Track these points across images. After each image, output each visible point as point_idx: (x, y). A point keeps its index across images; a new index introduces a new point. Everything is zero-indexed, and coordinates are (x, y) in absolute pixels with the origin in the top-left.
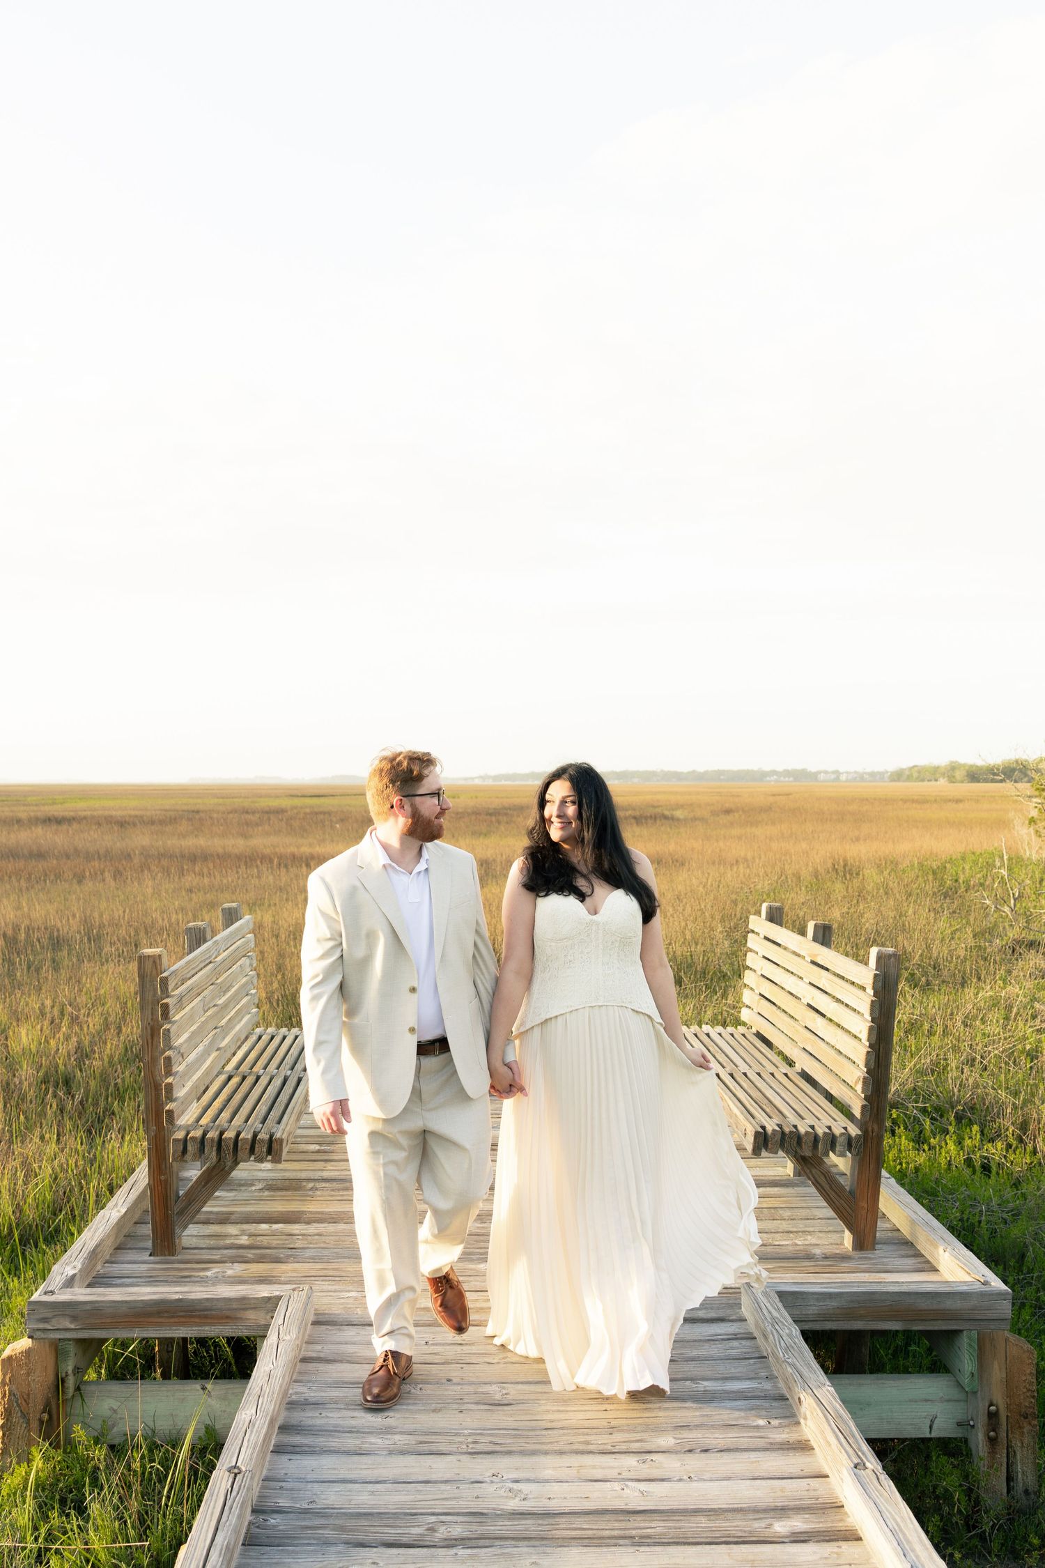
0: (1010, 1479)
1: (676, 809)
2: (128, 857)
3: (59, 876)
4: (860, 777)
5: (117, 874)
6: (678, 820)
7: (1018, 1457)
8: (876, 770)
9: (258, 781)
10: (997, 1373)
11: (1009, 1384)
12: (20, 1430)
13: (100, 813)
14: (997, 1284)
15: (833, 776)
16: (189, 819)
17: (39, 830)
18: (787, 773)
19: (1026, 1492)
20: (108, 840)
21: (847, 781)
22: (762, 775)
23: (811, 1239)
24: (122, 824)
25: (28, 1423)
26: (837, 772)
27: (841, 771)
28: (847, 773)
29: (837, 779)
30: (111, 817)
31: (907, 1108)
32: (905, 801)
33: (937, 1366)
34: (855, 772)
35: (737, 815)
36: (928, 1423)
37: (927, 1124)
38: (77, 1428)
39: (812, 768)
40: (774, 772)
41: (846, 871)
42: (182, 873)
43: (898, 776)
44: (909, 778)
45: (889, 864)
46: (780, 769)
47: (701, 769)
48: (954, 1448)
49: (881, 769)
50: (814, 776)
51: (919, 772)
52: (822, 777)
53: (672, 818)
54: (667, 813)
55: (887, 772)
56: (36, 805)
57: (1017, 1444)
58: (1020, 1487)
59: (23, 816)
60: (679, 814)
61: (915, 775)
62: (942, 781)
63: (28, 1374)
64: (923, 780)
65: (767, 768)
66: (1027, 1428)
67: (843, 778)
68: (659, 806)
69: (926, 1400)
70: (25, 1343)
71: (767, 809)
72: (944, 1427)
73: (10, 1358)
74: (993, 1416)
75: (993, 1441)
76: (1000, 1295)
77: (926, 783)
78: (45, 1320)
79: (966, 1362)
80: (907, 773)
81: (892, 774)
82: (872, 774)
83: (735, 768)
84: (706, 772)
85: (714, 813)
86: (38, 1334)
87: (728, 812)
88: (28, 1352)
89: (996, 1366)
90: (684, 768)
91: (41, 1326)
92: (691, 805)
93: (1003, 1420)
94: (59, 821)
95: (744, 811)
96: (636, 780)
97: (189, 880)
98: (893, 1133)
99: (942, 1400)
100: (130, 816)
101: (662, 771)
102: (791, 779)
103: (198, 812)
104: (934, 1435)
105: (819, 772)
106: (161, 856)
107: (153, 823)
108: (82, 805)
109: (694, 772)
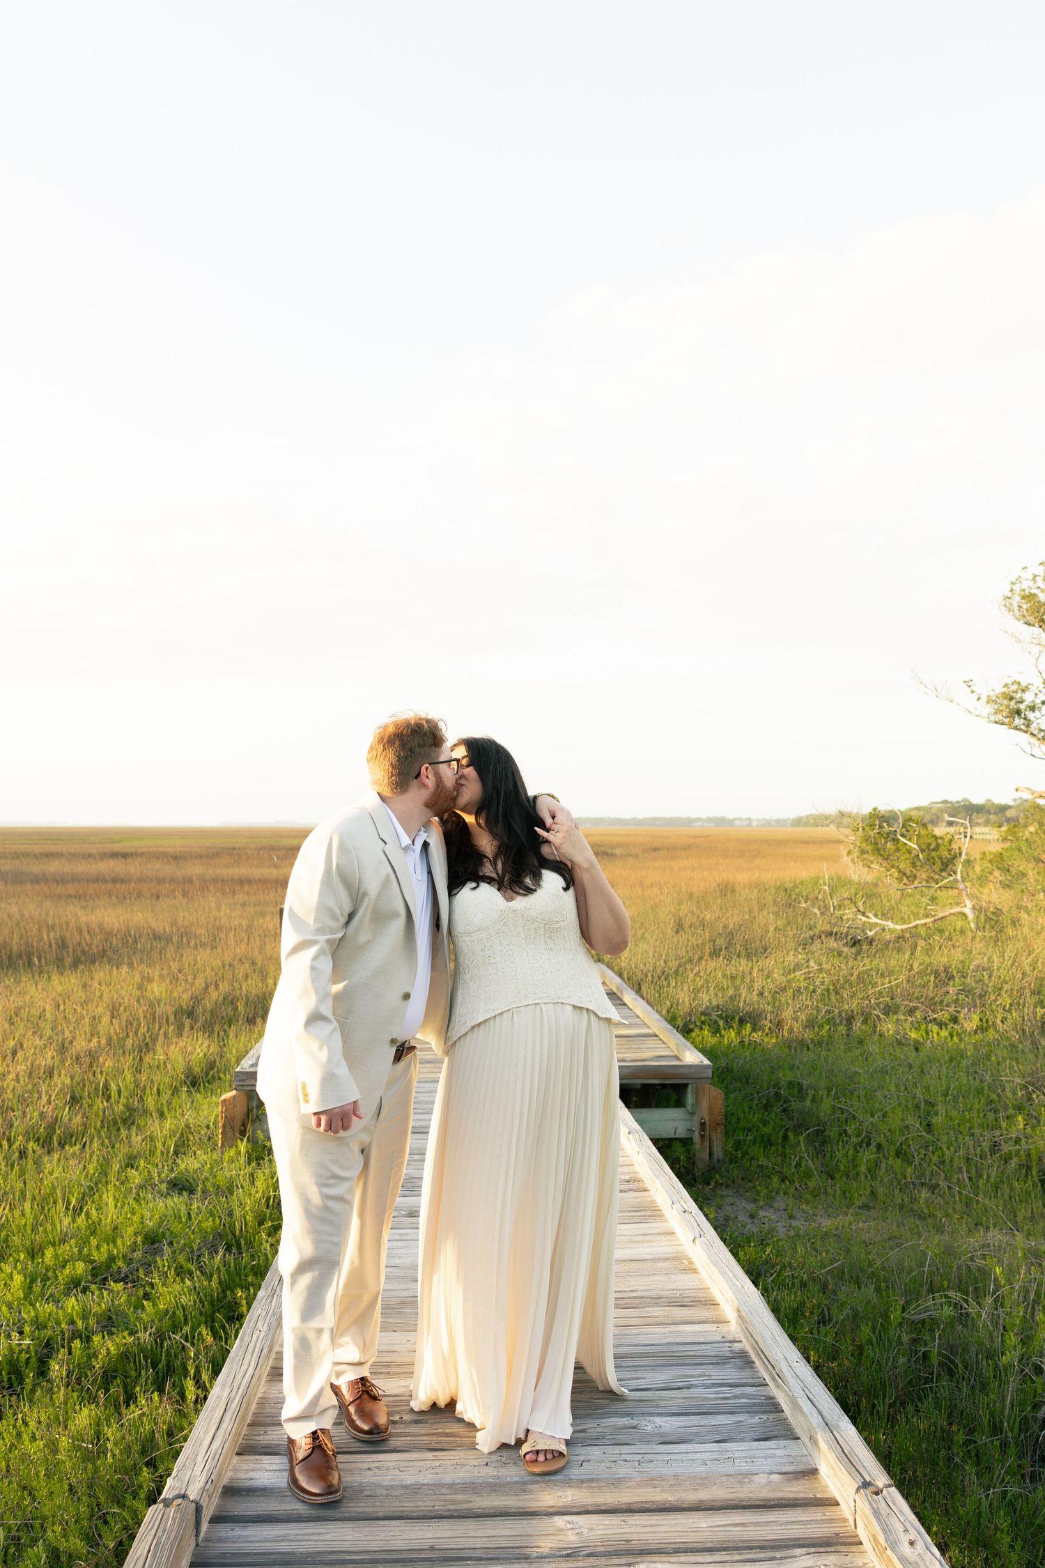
0: (711, 1154)
1: (616, 848)
2: (190, 881)
3: (139, 895)
4: (768, 823)
5: (185, 894)
6: (616, 855)
7: (715, 1143)
8: (780, 817)
9: (277, 825)
10: (705, 1103)
11: (711, 1108)
12: (230, 1135)
13: (155, 849)
14: (706, 1062)
15: (746, 823)
16: (230, 855)
17: (112, 863)
18: (709, 820)
19: (718, 1161)
20: (168, 870)
21: (758, 826)
22: (690, 821)
23: (626, 1055)
24: (176, 858)
25: (234, 1131)
26: (749, 819)
27: (753, 818)
28: (758, 820)
29: (750, 824)
30: (165, 852)
31: (711, 1015)
32: (795, 842)
33: (680, 1104)
34: (764, 820)
35: (662, 852)
36: (673, 1130)
37: (721, 1023)
38: (259, 1132)
39: (730, 816)
40: (699, 819)
41: (727, 890)
42: (234, 893)
43: (798, 822)
44: (806, 824)
45: (758, 885)
46: (704, 816)
47: (641, 816)
48: (686, 1142)
49: (785, 817)
50: (731, 822)
51: (814, 819)
52: (737, 823)
53: (612, 855)
54: (609, 851)
55: (789, 819)
56: (100, 843)
57: (714, 1138)
58: (715, 1159)
59: (94, 851)
60: (618, 851)
61: (811, 821)
62: (833, 827)
63: (234, 1108)
64: (817, 826)
65: (693, 815)
66: (719, 1130)
67: (754, 824)
68: (602, 846)
69: (673, 1120)
70: (234, 1092)
71: (687, 848)
72: (681, 1133)
73: (225, 1100)
74: (703, 1125)
75: (702, 1137)
76: (707, 1066)
77: (819, 828)
78: (243, 1080)
79: (690, 1099)
80: (805, 820)
81: (793, 820)
82: (778, 821)
83: (668, 815)
84: (645, 819)
85: (645, 851)
86: (240, 1088)
87: (655, 850)
88: (234, 1097)
89: (704, 1101)
90: (627, 815)
91: (241, 1083)
92: (628, 845)
93: (708, 1126)
94: (125, 856)
95: (668, 850)
96: (587, 825)
97: (241, 897)
98: (701, 1029)
99: (680, 1119)
100: (180, 852)
101: (609, 818)
102: (713, 825)
103: (234, 849)
104: (676, 1136)
105: (735, 819)
106: (215, 880)
107: (201, 857)
108: (137, 843)
109: (635, 818)
